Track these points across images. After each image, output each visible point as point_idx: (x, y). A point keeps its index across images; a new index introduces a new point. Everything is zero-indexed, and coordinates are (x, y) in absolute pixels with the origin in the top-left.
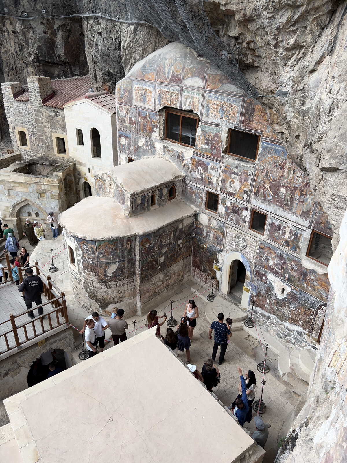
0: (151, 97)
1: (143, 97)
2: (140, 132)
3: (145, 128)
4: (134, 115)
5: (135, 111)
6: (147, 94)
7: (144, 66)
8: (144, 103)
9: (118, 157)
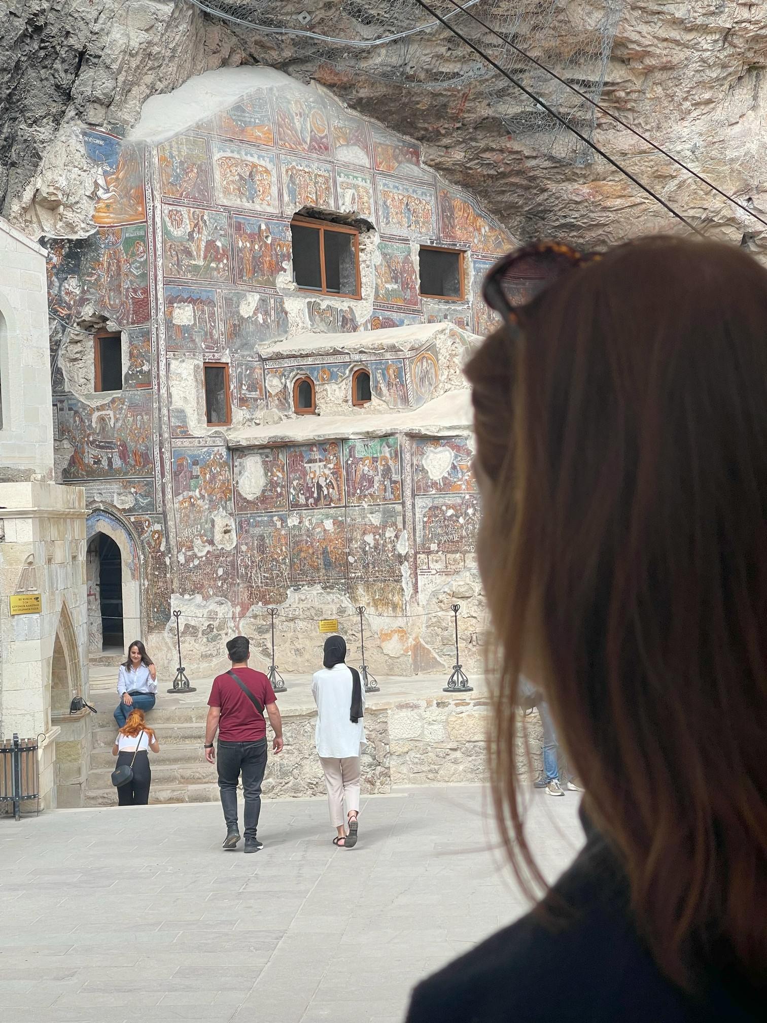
0: (270, 182)
1: (248, 184)
2: (242, 278)
3: (257, 266)
4: (222, 232)
5: (225, 221)
6: (258, 177)
7: (239, 108)
8: (252, 199)
9: (162, 373)
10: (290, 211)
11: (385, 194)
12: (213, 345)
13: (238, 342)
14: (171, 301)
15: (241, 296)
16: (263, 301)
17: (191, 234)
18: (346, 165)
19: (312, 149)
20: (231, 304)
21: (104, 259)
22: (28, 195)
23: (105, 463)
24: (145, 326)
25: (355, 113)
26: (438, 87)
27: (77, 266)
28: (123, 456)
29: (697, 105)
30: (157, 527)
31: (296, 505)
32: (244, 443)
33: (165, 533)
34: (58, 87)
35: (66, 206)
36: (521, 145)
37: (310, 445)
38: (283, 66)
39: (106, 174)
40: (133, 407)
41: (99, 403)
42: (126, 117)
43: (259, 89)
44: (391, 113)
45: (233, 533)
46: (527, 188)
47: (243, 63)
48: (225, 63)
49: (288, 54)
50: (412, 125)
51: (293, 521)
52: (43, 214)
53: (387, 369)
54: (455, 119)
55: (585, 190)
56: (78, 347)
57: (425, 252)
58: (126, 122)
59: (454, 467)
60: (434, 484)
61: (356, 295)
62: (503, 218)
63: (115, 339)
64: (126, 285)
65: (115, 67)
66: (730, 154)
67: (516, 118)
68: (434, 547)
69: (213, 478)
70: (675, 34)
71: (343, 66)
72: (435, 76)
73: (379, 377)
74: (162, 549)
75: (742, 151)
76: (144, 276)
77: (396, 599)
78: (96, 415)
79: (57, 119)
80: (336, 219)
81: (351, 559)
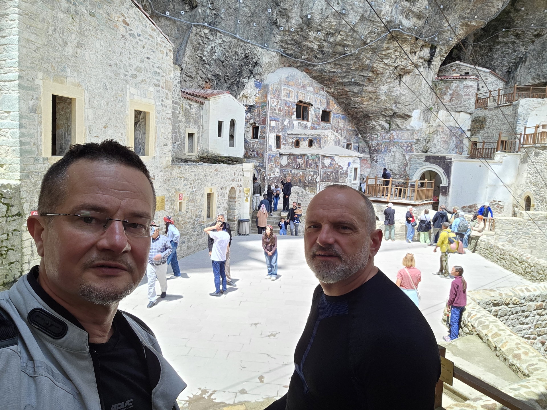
0: (293, 94)
1: (288, 95)
2: (285, 116)
3: (289, 113)
4: (282, 105)
5: (283, 103)
6: (290, 93)
7: (288, 77)
8: (289, 98)
9: (268, 136)
10: (297, 101)
11: (316, 98)
12: (278, 131)
13: (283, 130)
14: (271, 120)
15: (285, 120)
16: (289, 121)
17: (276, 106)
18: (309, 91)
19: (302, 87)
20: (283, 122)
21: (256, 110)
22: (241, 94)
23: (253, 155)
24: (264, 126)
25: (311, 79)
26: (330, 74)
27: (250, 111)
28: (257, 154)
29: (387, 83)
30: (264, 170)
31: (294, 168)
32: (283, 153)
33: (265, 172)
34: (250, 70)
35: (250, 97)
36: (347, 89)
37: (299, 155)
38: (297, 68)
39: (258, 90)
40: (260, 143)
41: (253, 142)
42: (264, 78)
43: (292, 73)
44: (319, 79)
45: (279, 173)
46: (347, 98)
47: (289, 66)
48: (285, 66)
49: (298, 65)
50: (323, 82)
51: (293, 171)
52: (245, 99)
53: (317, 139)
54: (333, 82)
55: (360, 100)
56: (249, 129)
57: (323, 111)
58: (264, 79)
59: (331, 163)
60: (326, 167)
61: (307, 120)
62: (340, 105)
63: (258, 127)
64: (261, 116)
65: (263, 66)
66: (393, 94)
67: (347, 82)
68: (324, 180)
69: (276, 160)
70: (384, 67)
71: (310, 68)
72: (330, 72)
73: (315, 141)
74: (265, 175)
75: (395, 94)
76: (265, 114)
77: (315, 191)
78: (252, 144)
79: (249, 77)
80: (305, 103)
81: (306, 181)
